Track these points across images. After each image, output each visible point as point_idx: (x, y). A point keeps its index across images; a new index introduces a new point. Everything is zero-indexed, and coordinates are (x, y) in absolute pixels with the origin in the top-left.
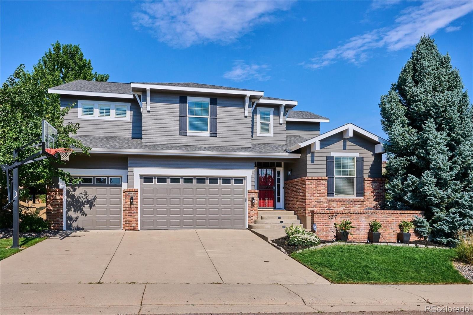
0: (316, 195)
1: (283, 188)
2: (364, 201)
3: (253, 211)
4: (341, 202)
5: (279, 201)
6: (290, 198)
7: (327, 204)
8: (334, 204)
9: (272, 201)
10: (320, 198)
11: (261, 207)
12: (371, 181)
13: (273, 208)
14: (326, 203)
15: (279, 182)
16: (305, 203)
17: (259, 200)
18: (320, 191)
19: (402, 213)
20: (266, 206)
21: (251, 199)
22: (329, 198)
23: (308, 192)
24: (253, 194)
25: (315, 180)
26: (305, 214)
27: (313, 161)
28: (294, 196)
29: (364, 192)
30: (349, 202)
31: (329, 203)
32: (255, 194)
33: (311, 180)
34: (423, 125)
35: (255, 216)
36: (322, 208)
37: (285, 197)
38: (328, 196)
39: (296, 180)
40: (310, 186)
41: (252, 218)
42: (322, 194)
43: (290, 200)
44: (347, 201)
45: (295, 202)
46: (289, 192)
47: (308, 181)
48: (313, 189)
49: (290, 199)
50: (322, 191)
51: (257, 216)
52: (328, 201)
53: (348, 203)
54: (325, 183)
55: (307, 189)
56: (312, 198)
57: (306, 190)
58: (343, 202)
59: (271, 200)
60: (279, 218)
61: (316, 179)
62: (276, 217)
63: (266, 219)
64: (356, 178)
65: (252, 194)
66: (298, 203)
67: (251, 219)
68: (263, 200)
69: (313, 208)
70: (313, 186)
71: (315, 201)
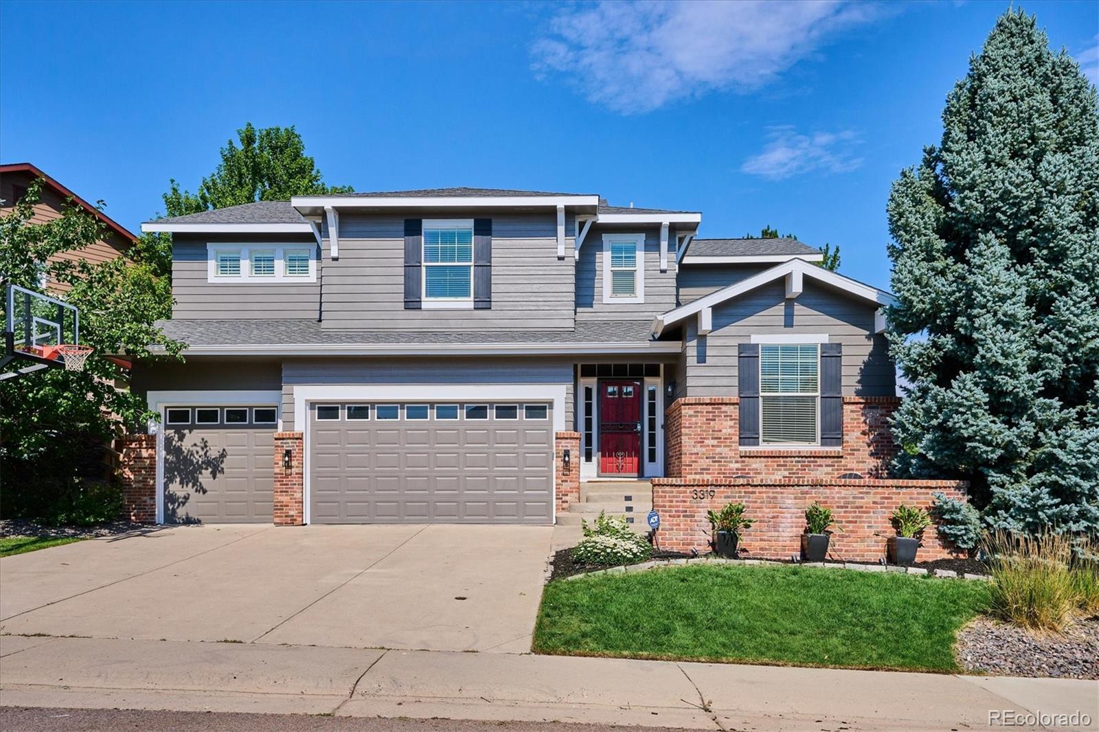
0: (710, 442)
1: (663, 427)
2: (842, 457)
3: (566, 481)
4: (776, 459)
5: (652, 458)
6: (670, 451)
7: (738, 466)
8: (756, 464)
9: (635, 459)
10: (718, 450)
11: (607, 474)
12: (862, 406)
13: (637, 474)
14: (737, 462)
16: (681, 461)
17: (602, 456)
18: (721, 431)
19: (902, 487)
20: (619, 472)
21: (561, 454)
22: (743, 449)
23: (686, 435)
24: (569, 441)
25: (707, 404)
27: (702, 358)
28: (673, 446)
29: (843, 435)
30: (800, 459)
31: (743, 462)
32: (572, 441)
33: (695, 404)
34: (967, 251)
35: (572, 495)
36: (724, 473)
38: (740, 445)
39: (675, 404)
40: (694, 419)
41: (565, 498)
42: (726, 439)
43: (670, 457)
44: (794, 457)
45: (674, 459)
46: (669, 435)
47: (687, 407)
48: (700, 427)
49: (671, 454)
50: (724, 431)
51: (577, 495)
52: (741, 457)
53: (796, 462)
54: (734, 411)
55: (685, 427)
56: (698, 449)
57: (683, 430)
58: (781, 459)
59: (630, 456)
60: (628, 498)
61: (708, 401)
62: (622, 496)
63: (595, 501)
64: (819, 398)
65: (563, 441)
66: (676, 463)
67: (563, 502)
68: (610, 456)
69: (701, 473)
70: (700, 420)
71: (707, 458)
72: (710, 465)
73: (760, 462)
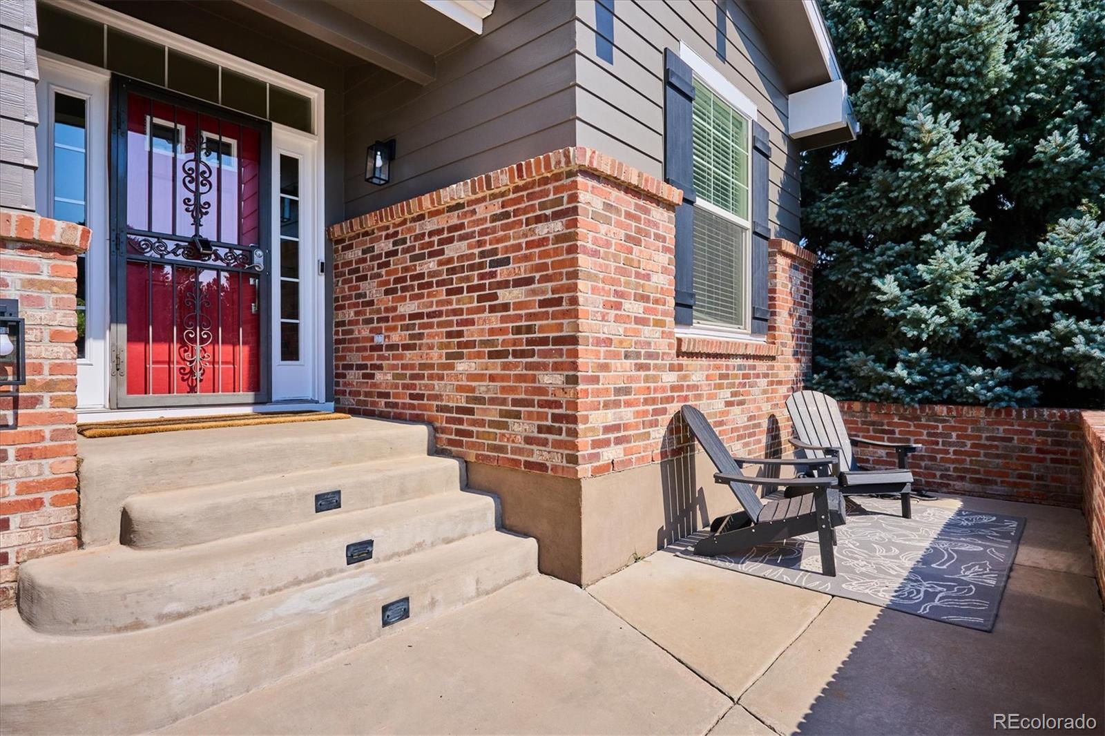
0: (633, 308)
1: (323, 268)
2: (773, 358)
4: (718, 362)
5: (291, 351)
6: (377, 331)
7: (670, 378)
8: (698, 372)
9: (243, 351)
10: (645, 332)
11: (151, 398)
12: (789, 261)
13: (250, 397)
14: (672, 368)
15: (291, 223)
16: (574, 366)
17: (130, 339)
18: (648, 278)
20: (192, 389)
22: (678, 332)
23: (589, 277)
25: (627, 191)
26: (573, 460)
27: (606, 46)
28: (413, 316)
29: (773, 314)
31: (681, 368)
33: (607, 182)
36: (654, 401)
37: (333, 324)
38: (676, 320)
39: (458, 192)
40: (603, 228)
42: (657, 301)
43: (379, 348)
44: (735, 356)
45: (437, 356)
46: (371, 289)
47: (591, 183)
48: (614, 258)
49: (379, 339)
50: (654, 278)
52: (680, 354)
53: (740, 368)
54: (667, 225)
55: (586, 251)
56: (612, 329)
57: (580, 259)
58: (723, 362)
59: (231, 340)
60: (328, 502)
62: (302, 496)
64: (749, 233)
66: (462, 366)
68: (163, 337)
69: (617, 404)
70: (612, 233)
71: (627, 356)
72: (631, 379)
73: (701, 368)
